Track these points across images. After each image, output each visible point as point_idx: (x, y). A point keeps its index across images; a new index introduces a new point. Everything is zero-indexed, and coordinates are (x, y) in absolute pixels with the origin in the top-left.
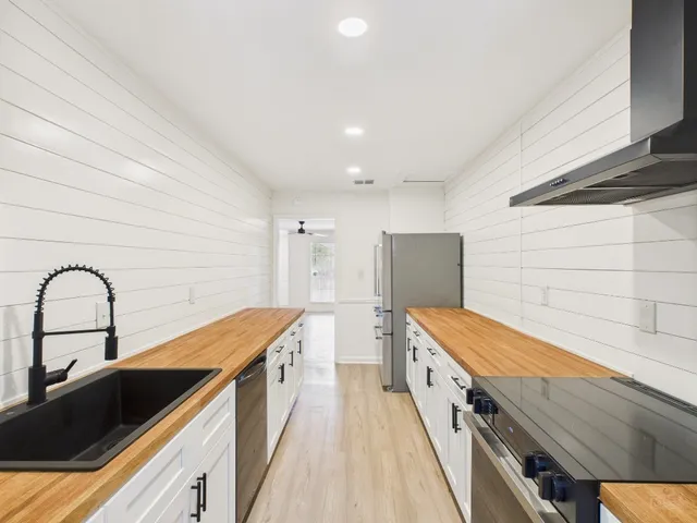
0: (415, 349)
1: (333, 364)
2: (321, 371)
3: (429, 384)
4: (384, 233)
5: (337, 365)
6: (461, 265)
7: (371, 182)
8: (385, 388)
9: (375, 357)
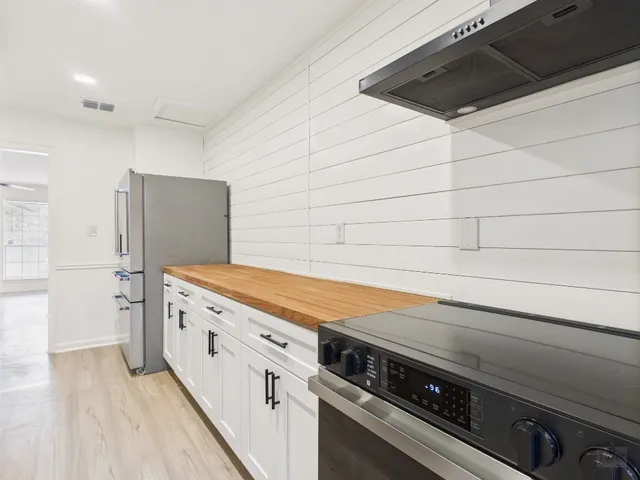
0: (182, 313)
1: (46, 357)
2: (21, 370)
3: (212, 351)
4: (132, 172)
5: (53, 356)
6: (228, 216)
7: (109, 108)
8: (133, 372)
9: (115, 337)
